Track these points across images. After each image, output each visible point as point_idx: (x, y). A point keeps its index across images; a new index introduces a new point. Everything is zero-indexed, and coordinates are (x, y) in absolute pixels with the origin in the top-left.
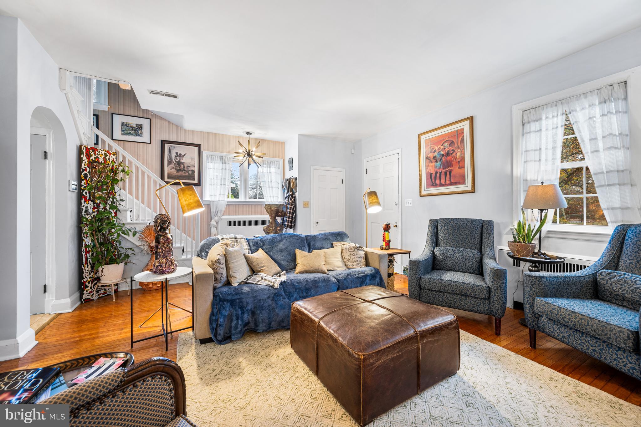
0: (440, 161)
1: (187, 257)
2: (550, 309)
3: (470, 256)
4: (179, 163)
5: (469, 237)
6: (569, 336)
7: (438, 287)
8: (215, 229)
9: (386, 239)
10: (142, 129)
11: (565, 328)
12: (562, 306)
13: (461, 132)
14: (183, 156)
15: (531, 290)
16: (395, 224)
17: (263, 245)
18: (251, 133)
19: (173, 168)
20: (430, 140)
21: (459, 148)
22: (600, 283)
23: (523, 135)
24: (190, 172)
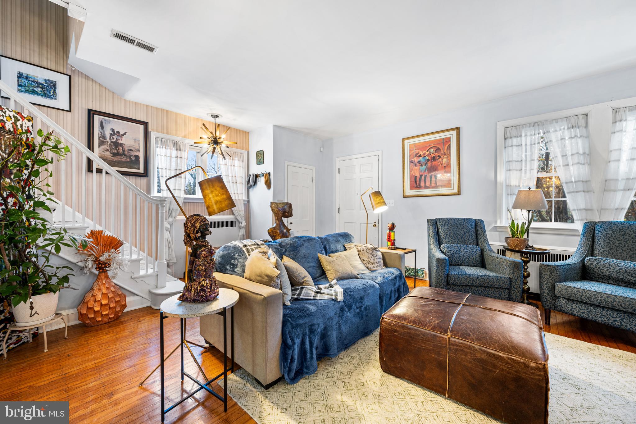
0: (425, 165)
1: (147, 271)
2: (573, 292)
3: (473, 251)
4: (116, 144)
5: (468, 234)
6: (589, 312)
7: (466, 281)
8: (168, 232)
9: (392, 239)
10: (55, 87)
11: (585, 306)
12: (584, 288)
13: (447, 141)
14: (123, 135)
15: (550, 277)
16: (374, 224)
17: (285, 252)
18: (218, 117)
19: (108, 150)
20: (415, 145)
21: (445, 155)
22: (589, 267)
23: (505, 147)
24: (133, 158)
